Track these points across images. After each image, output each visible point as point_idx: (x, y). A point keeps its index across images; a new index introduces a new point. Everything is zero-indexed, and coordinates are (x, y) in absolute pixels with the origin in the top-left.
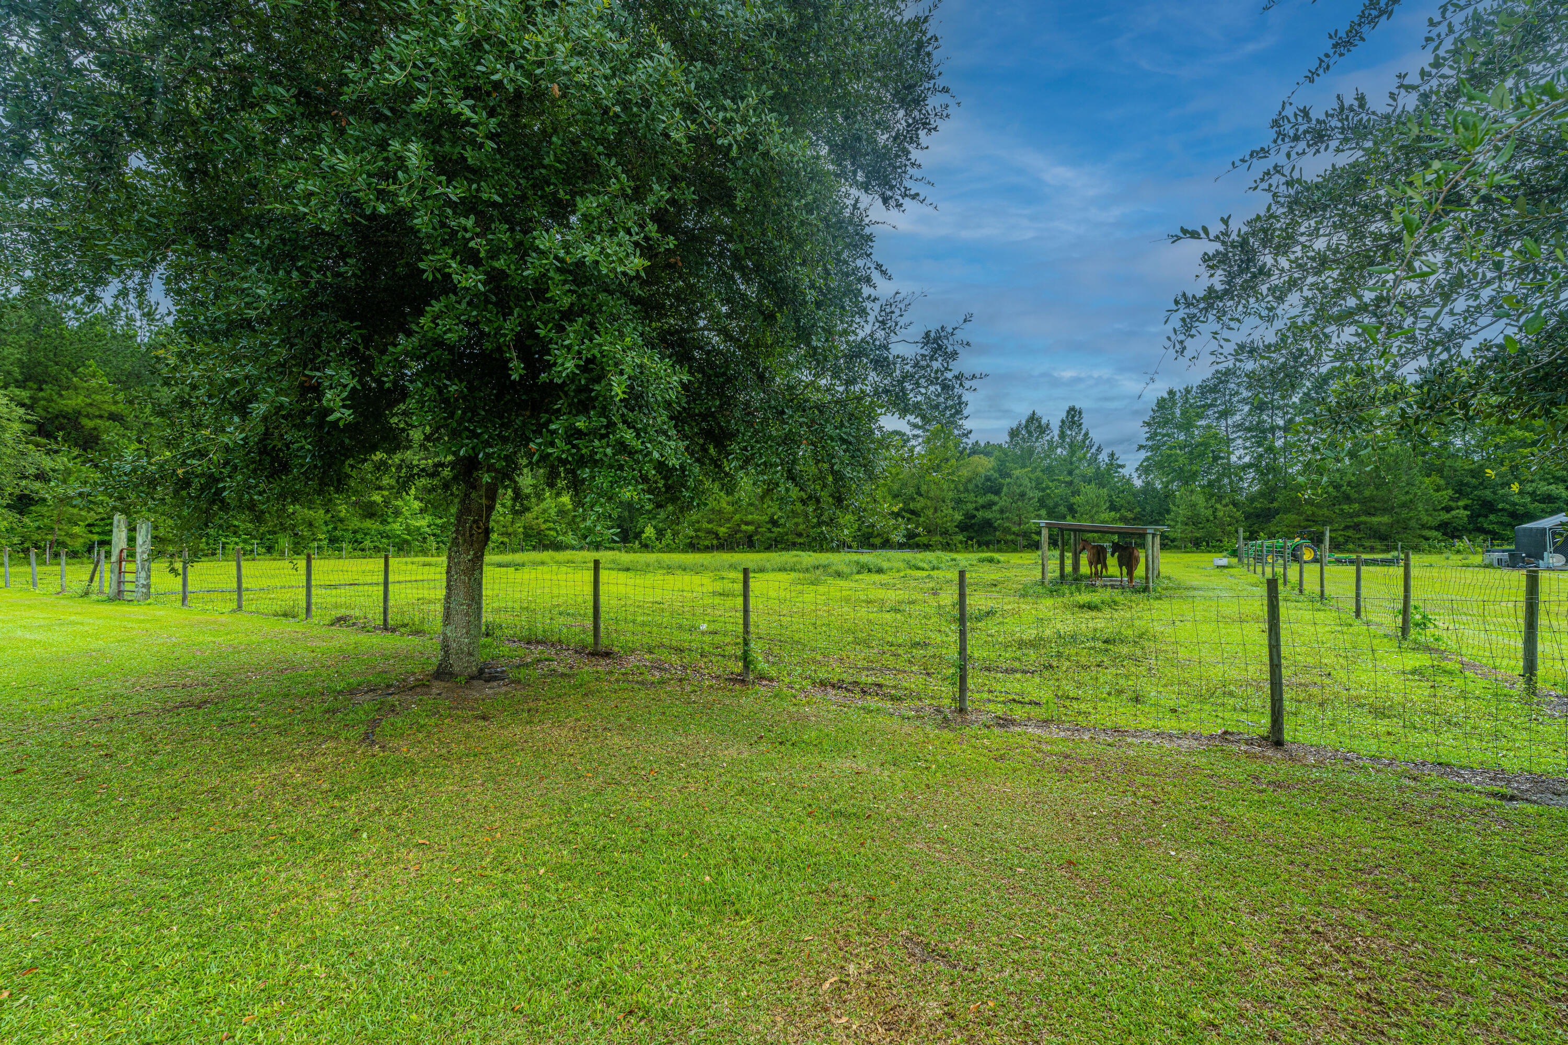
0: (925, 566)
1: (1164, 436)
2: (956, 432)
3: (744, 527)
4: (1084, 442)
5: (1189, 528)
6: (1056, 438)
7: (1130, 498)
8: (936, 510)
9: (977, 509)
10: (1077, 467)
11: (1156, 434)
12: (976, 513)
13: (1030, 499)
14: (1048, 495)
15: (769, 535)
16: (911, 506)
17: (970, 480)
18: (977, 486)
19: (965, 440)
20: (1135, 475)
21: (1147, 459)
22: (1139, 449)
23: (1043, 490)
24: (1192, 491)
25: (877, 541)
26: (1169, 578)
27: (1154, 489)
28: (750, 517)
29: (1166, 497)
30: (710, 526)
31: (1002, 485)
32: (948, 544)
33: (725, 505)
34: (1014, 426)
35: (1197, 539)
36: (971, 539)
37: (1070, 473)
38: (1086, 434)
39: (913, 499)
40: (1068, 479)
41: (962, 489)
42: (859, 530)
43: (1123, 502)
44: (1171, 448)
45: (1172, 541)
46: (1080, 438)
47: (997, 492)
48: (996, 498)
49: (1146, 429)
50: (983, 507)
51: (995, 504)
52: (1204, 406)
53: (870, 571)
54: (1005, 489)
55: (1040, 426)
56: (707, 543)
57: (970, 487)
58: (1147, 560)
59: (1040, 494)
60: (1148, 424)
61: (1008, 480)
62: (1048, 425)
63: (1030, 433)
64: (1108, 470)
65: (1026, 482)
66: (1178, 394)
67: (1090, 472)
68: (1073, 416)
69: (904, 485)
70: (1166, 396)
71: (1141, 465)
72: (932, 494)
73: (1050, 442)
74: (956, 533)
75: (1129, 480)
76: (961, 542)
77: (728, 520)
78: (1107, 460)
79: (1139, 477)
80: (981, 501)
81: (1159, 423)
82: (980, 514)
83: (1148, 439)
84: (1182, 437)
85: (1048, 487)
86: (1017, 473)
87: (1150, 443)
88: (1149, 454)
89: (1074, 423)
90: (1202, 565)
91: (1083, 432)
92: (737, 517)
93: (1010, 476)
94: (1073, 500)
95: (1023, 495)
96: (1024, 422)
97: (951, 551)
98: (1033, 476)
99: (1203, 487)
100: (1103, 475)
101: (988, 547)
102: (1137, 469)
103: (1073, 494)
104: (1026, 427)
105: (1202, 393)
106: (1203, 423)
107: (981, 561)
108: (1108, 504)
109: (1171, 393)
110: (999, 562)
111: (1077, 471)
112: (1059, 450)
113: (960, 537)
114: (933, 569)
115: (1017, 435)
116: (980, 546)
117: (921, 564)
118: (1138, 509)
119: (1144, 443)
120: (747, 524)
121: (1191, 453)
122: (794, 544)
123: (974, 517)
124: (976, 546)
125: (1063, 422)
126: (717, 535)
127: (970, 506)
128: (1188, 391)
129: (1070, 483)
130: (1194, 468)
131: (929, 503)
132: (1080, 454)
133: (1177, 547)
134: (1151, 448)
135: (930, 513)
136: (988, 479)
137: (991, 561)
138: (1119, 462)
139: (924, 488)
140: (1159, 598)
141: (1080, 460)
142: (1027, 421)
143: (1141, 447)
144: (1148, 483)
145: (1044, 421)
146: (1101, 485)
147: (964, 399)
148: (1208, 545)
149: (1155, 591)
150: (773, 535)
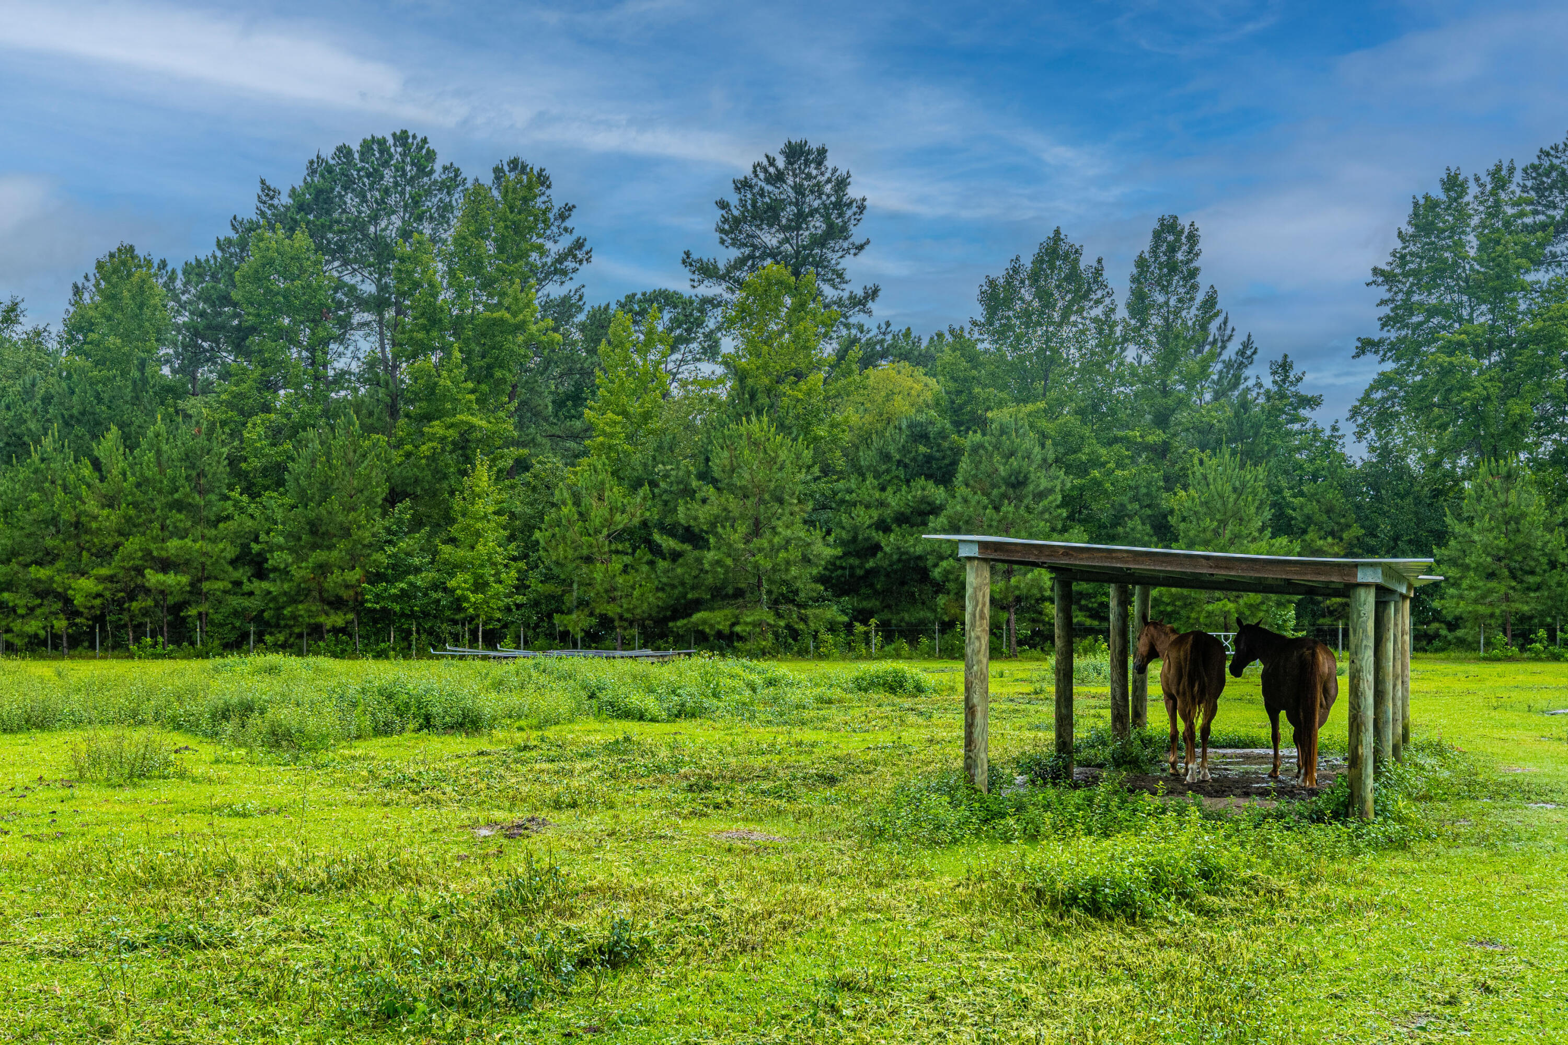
0: (651, 704)
1: (1432, 312)
2: (829, 291)
3: (153, 578)
4: (1204, 327)
5: (1500, 587)
6: (1122, 313)
7: (1334, 496)
8: (756, 530)
9: (883, 526)
10: (1182, 403)
11: (1410, 309)
12: (878, 536)
13: (1040, 496)
14: (1097, 483)
15: (235, 601)
16: (681, 515)
17: (865, 439)
18: (887, 457)
19: (856, 317)
20: (1348, 429)
21: (1383, 382)
22: (1361, 352)
23: (1082, 470)
24: (1509, 477)
25: (576, 622)
26: (1438, 750)
27: (1402, 472)
28: (173, 544)
29: (1437, 494)
30: (43, 573)
31: (957, 452)
32: (795, 634)
33: (92, 506)
34: (999, 273)
35: (1523, 618)
36: (863, 616)
37: (1162, 420)
38: (1210, 302)
39: (688, 493)
40: (1155, 437)
41: (841, 463)
42: (521, 587)
43: (1312, 508)
44: (1452, 348)
45: (1453, 626)
46: (1191, 314)
47: (945, 477)
48: (938, 493)
49: (1382, 292)
50: (902, 519)
51: (935, 510)
52: (1544, 227)
53: (427, 723)
54: (964, 465)
55: (1073, 276)
56: (33, 626)
57: (867, 457)
58: (1355, 691)
59: (1065, 481)
60: (1388, 278)
61: (975, 437)
62: (1098, 272)
63: (1044, 296)
64: (1273, 413)
65: (1030, 441)
66: (1473, 189)
67: (1221, 416)
68: (1172, 249)
69: (667, 449)
70: (1438, 193)
71: (1366, 399)
72: (743, 478)
73: (1104, 325)
74: (819, 600)
75: (1328, 443)
76: (832, 628)
77: (104, 555)
78: (1268, 382)
79: (1360, 436)
80: (896, 500)
81: (1416, 273)
82: (890, 542)
83: (1386, 322)
84: (1483, 317)
85: (1096, 462)
86: (999, 416)
87: (1392, 335)
88: (1389, 366)
89: (1173, 268)
90: (1541, 700)
91: (1200, 297)
92: (132, 545)
93: (982, 424)
94: (1167, 501)
95: (1018, 483)
96: (1027, 262)
97: (802, 654)
98: (1049, 427)
99: (1539, 466)
100: (1256, 427)
101: (913, 641)
102: (1355, 412)
103: (1170, 483)
104: (1035, 277)
105: (1539, 189)
106: (1541, 276)
107: (863, 686)
108: (1268, 514)
109: (1453, 184)
110: (919, 689)
111: (1183, 416)
112: (1131, 352)
113: (833, 612)
114: (681, 713)
115: (1008, 302)
116: (889, 638)
117: (636, 700)
118: (1356, 531)
119: (1376, 334)
120: (165, 566)
121: (1507, 364)
122: (316, 631)
123: (876, 548)
124: (876, 640)
125: (1141, 263)
126: (68, 601)
127: (864, 517)
128: (1500, 180)
129: (1161, 451)
130: (1516, 408)
131: (734, 505)
132: (1190, 362)
133: (1464, 645)
134: (1396, 349)
135: (736, 536)
136: (919, 434)
137: (895, 685)
138: (1303, 389)
139: (720, 460)
140: (1399, 844)
141: (1191, 381)
142: (1039, 261)
143: (1366, 346)
144: (1385, 453)
145: (1086, 262)
146: (1251, 457)
147: (853, 192)
148: (1552, 638)
149: (1382, 811)
150: (253, 604)
